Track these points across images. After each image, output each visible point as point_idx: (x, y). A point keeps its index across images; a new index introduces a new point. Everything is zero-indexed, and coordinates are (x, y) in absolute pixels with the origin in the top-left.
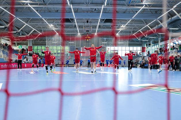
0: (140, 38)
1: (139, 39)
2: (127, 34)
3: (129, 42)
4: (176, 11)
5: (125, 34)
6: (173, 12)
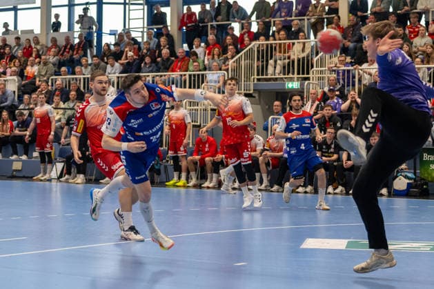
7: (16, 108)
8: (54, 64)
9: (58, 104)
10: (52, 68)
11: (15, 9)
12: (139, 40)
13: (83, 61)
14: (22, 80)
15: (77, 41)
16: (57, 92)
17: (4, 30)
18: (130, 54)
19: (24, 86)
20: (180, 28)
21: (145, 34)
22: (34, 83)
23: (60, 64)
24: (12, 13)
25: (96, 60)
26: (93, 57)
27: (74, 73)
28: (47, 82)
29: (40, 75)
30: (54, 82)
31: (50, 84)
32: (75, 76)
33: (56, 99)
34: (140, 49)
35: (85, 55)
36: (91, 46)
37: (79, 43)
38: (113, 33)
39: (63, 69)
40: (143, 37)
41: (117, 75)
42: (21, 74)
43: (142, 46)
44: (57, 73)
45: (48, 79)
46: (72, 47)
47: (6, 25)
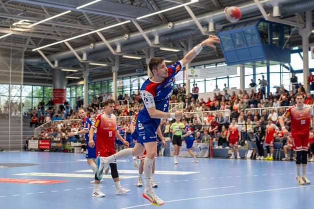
0: (56, 62)
1: (53, 63)
2: (18, 45)
3: (14, 71)
4: (193, 12)
5: (12, 44)
6: (186, 10)
7: (229, 124)
8: (247, 103)
9: (249, 122)
10: (246, 105)
11: (228, 78)
12: (288, 90)
13: (261, 101)
14: (232, 111)
15: (257, 92)
16: (249, 116)
17: (224, 87)
18: (284, 97)
19: (233, 114)
20: (308, 83)
21: (291, 87)
22: (237, 112)
23: (250, 103)
24: (227, 79)
25: (267, 100)
26: (265, 99)
27: (257, 107)
28: (244, 111)
29: (240, 109)
30: (247, 111)
31: (245, 112)
32: (257, 108)
33: (248, 120)
34: (288, 94)
35: (262, 98)
36: (265, 94)
37: (259, 93)
38: (275, 87)
39: (252, 105)
40: (290, 88)
41: (279, 107)
42: (231, 109)
43: (290, 93)
44: (249, 107)
45: (244, 110)
46: (255, 94)
47: (225, 85)
